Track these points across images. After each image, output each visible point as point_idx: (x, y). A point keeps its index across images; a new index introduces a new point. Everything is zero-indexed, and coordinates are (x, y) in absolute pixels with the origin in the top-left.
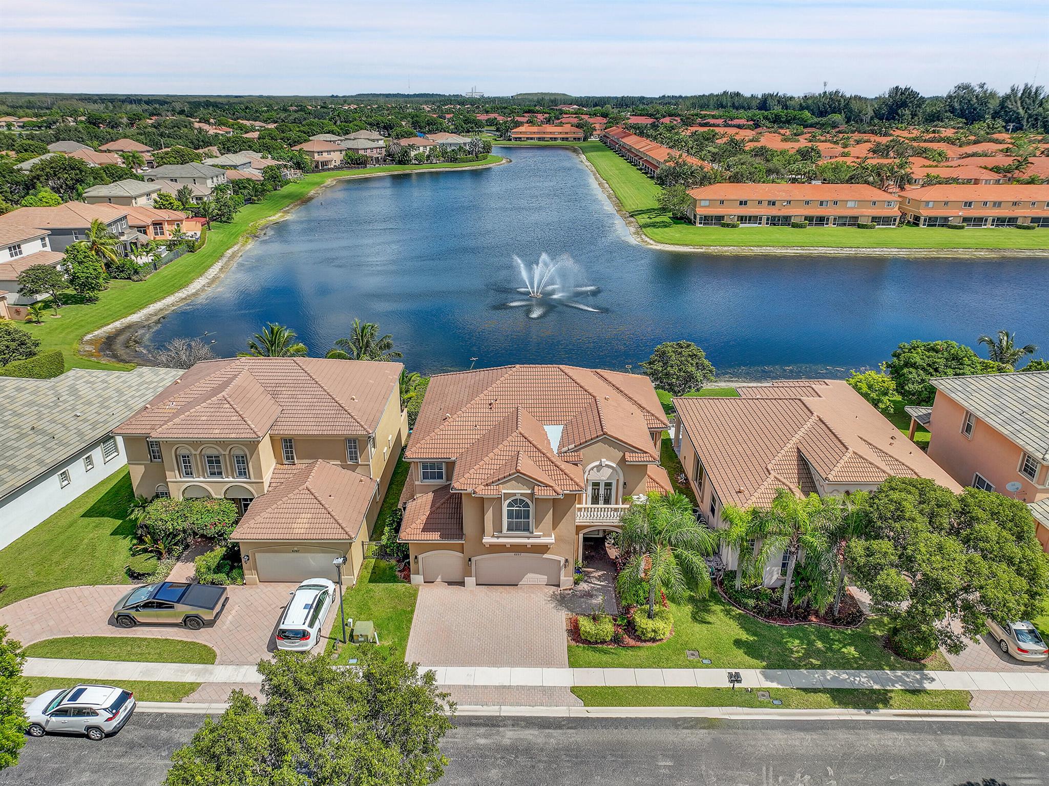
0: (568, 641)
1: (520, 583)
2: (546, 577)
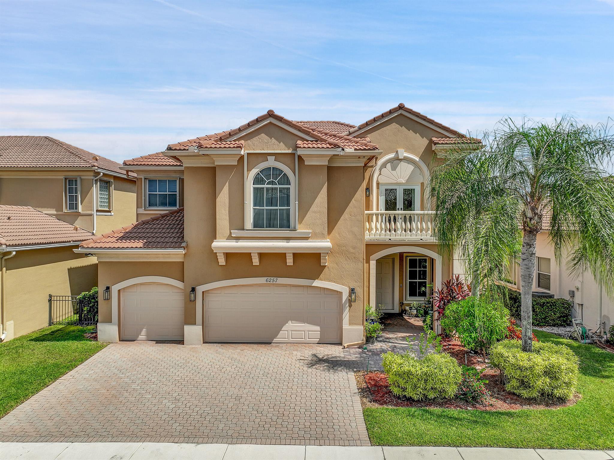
1: (275, 340)
2: (318, 328)
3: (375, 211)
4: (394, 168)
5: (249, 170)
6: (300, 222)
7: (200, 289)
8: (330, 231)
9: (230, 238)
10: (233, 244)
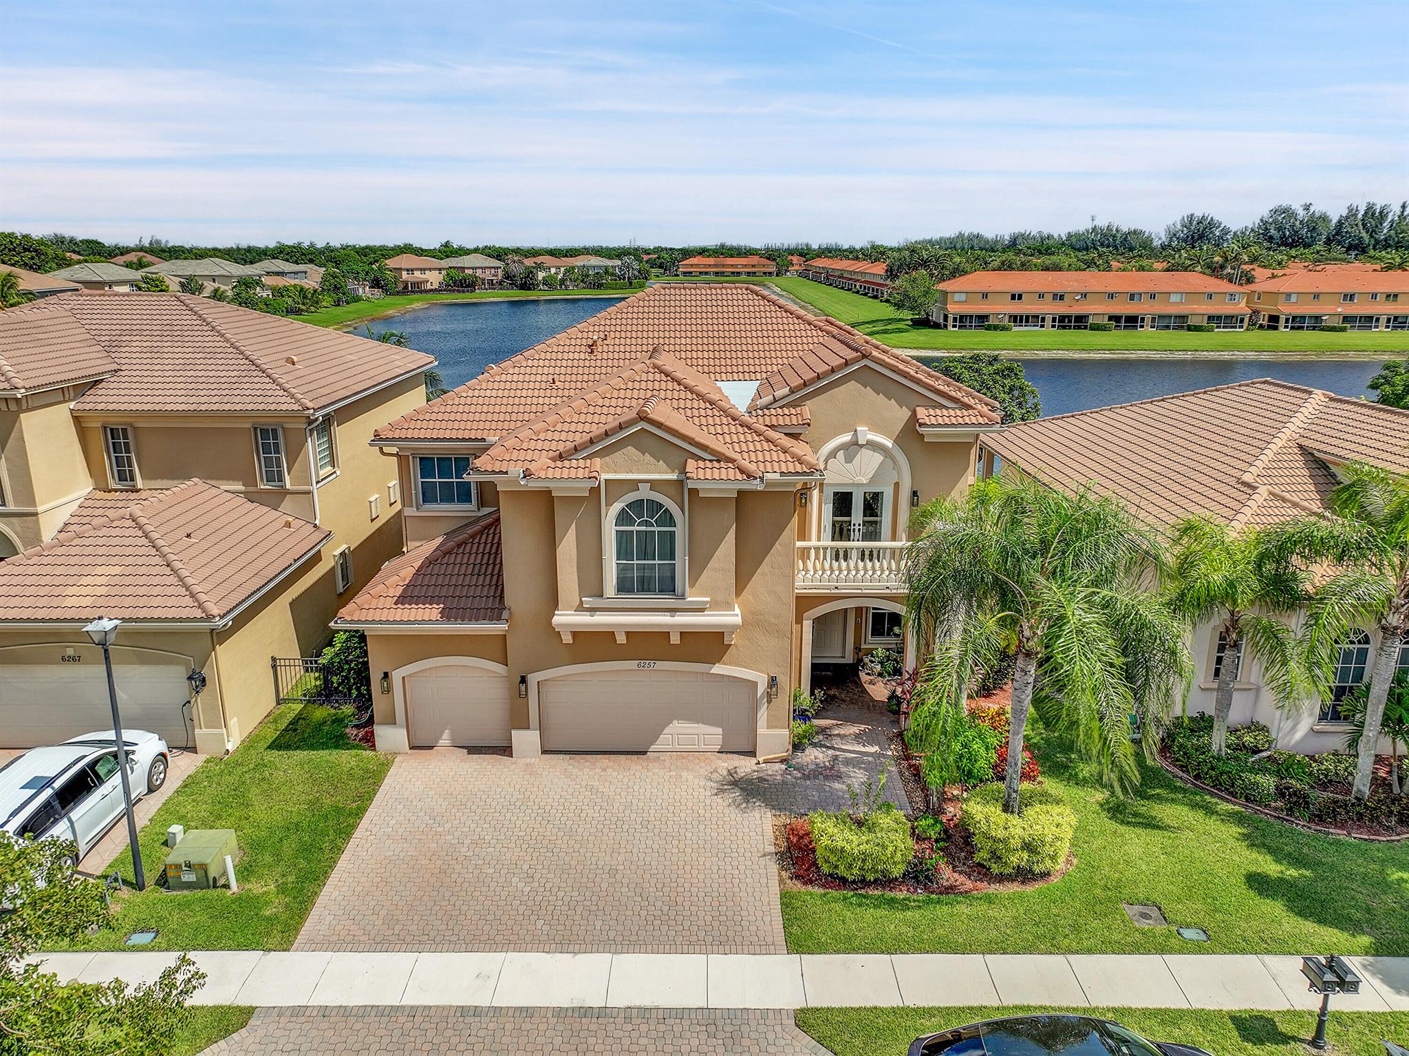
0: (781, 881)
1: (653, 748)
2: (720, 730)
3: (814, 543)
4: (849, 460)
5: (609, 504)
6: (692, 585)
7: (533, 679)
8: (738, 593)
9: (580, 608)
10: (584, 619)
